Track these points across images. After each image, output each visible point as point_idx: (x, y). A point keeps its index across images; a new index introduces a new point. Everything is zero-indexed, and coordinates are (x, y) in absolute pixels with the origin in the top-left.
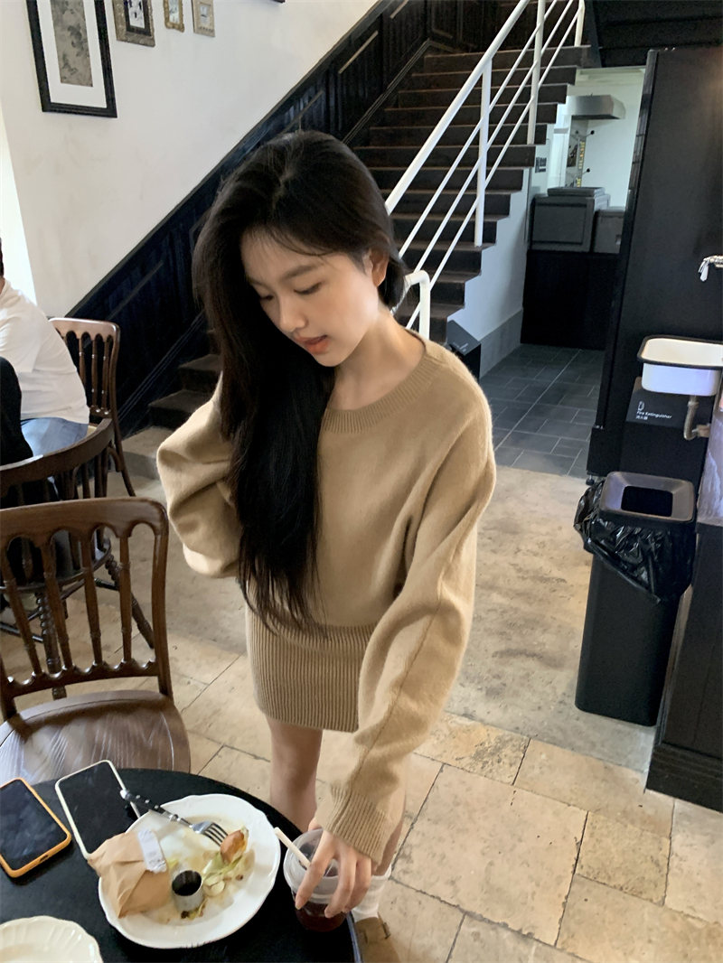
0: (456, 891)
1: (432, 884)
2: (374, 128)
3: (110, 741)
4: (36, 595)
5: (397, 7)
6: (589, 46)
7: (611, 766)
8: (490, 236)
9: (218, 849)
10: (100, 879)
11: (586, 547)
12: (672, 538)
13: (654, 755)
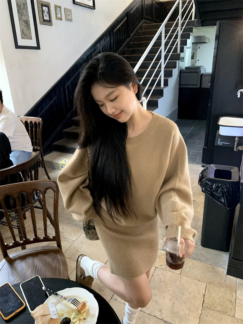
0: (162, 314)
1: (153, 312)
2: (126, 49)
3: (40, 265)
4: (15, 212)
5: (133, 9)
6: (197, 20)
7: (214, 266)
8: (166, 84)
9: (77, 308)
10: (35, 321)
11: (203, 191)
12: (232, 187)
13: (229, 263)
